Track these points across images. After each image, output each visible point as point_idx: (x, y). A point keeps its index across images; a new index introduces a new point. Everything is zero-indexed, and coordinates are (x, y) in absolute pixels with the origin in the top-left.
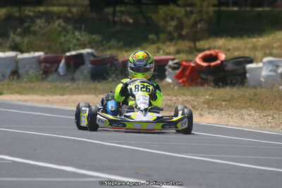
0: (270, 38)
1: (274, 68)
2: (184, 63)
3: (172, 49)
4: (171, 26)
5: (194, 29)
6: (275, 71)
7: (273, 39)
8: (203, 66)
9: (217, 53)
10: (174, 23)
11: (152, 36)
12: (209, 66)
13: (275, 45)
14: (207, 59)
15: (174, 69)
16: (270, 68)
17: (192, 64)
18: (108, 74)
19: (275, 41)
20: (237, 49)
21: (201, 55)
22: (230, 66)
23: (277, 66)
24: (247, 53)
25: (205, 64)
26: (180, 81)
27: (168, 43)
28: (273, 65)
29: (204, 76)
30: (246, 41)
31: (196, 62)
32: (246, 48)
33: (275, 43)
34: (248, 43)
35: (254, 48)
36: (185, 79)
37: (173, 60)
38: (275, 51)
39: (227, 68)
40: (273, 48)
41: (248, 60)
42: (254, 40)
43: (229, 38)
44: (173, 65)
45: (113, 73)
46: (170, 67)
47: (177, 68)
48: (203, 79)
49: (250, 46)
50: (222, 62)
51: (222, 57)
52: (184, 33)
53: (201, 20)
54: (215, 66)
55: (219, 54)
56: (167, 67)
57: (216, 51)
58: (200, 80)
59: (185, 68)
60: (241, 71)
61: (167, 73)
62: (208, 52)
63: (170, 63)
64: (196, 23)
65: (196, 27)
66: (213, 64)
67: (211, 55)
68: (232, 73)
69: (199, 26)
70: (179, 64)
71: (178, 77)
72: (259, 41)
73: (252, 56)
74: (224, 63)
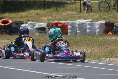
1: (33, 26)
6: (33, 27)
8: (2, 25)
12: (5, 26)
13: (30, 16)
14: (3, 22)
16: (31, 26)
19: (29, 14)
20: (14, 18)
21: (1, 21)
22: (14, 26)
23: (34, 25)
24: (19, 20)
28: (32, 25)
29: (3, 30)
30: (17, 14)
32: (18, 17)
33: (30, 15)
34: (18, 15)
35: (21, 17)
38: (30, 18)
39: (12, 26)
40: (29, 17)
41: (22, 23)
42: (21, 14)
43: (10, 13)
48: (2, 31)
49: (19, 16)
50: (10, 24)
51: (10, 21)
54: (7, 25)
55: (9, 20)
57: (8, 19)
58: (1, 32)
62: (4, 20)
67: (5, 21)
68: (15, 28)
72: (22, 14)
73: (21, 21)
74: (11, 24)
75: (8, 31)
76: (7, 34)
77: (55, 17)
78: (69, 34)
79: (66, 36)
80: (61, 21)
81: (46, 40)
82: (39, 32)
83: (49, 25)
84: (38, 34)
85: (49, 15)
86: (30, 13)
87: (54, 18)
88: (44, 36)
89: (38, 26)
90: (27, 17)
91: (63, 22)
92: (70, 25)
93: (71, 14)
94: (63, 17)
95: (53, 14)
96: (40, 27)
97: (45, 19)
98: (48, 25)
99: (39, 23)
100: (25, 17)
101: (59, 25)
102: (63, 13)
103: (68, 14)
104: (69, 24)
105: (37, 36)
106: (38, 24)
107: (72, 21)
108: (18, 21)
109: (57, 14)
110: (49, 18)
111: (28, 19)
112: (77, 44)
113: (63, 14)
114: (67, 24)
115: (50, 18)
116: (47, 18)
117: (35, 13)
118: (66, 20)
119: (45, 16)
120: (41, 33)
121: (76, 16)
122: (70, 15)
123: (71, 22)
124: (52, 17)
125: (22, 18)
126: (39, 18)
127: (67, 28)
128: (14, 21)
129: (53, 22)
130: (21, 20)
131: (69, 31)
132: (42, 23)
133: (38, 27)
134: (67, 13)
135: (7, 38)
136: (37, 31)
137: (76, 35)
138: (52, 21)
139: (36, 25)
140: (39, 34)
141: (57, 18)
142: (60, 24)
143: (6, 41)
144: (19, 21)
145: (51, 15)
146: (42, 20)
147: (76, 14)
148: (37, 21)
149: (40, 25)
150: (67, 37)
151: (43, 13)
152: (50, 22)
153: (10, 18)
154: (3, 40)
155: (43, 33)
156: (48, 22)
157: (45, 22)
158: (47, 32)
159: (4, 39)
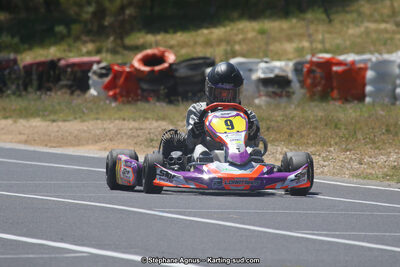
0: (228, 28)
2: (116, 68)
3: (90, 47)
4: (87, 13)
5: (121, 18)
6: (248, 77)
7: (232, 30)
8: (143, 72)
9: (163, 52)
10: (91, 9)
11: (60, 29)
12: (153, 71)
13: (237, 39)
14: (147, 61)
15: (101, 76)
17: (128, 69)
18: (5, 84)
19: (235, 31)
20: (183, 45)
21: (140, 56)
22: (183, 72)
23: (250, 71)
24: (200, 52)
25: (146, 69)
26: (111, 93)
27: (84, 38)
29: (145, 86)
31: (132, 66)
32: (195, 43)
33: (237, 35)
34: (198, 35)
35: (207, 43)
36: (118, 90)
37: (99, 62)
38: (237, 47)
39: (177, 74)
40: (235, 42)
41: (208, 61)
42: (205, 31)
44: (99, 71)
45: (13, 83)
46: (95, 73)
47: (106, 75)
48: (143, 90)
49: (200, 39)
50: (171, 65)
51: (171, 58)
52: (106, 23)
53: (130, 4)
54: (161, 71)
55: (167, 54)
56: (90, 74)
57: (162, 49)
58: (139, 92)
59: (117, 75)
60: (198, 78)
61: (90, 82)
62: (149, 51)
63: (95, 67)
64: (122, 8)
65: (124, 13)
66: (157, 68)
67: (154, 56)
68: (186, 80)
69: (128, 12)
70: (108, 69)
71: (108, 87)
72: (211, 33)
73: (208, 55)
74: (174, 67)
75: (163, 90)
76: (159, 100)
77: (323, 42)
78: (368, 100)
79: (360, 105)
80: (342, 53)
81: (292, 119)
82: (267, 92)
83: (302, 70)
84: (264, 98)
85: (301, 36)
86: (238, 30)
87: (319, 46)
88: (285, 108)
89: (264, 73)
90: (228, 42)
91: (350, 58)
92: (372, 69)
93: (377, 31)
94: (348, 43)
95: (317, 31)
96: (272, 76)
97: (290, 47)
98: (300, 67)
99: (266, 62)
100: (220, 42)
101: (335, 68)
102: (348, 28)
103: (367, 33)
104: (369, 65)
105: (259, 107)
106: (263, 65)
107: (381, 54)
108: (195, 56)
109: (330, 33)
110: (300, 45)
111: (229, 48)
112: (396, 134)
113: (351, 31)
114: (362, 65)
115: (306, 44)
116: (294, 45)
117: (253, 30)
118: (359, 53)
119: (290, 39)
120: (275, 95)
121: (392, 39)
122: (374, 36)
123: (374, 58)
124: (311, 42)
125: (212, 46)
126: (267, 44)
127: (364, 77)
128: (182, 56)
129: (315, 59)
130: (208, 53)
131: (369, 89)
132: (277, 64)
133: (262, 76)
134: (362, 29)
135: (161, 115)
136: (262, 88)
137: (394, 104)
138: (313, 55)
139: (257, 70)
140: (268, 99)
141: (328, 46)
142: (340, 63)
143: (155, 124)
144: (201, 55)
145: (310, 36)
146: (277, 53)
147: (394, 32)
148: (261, 54)
149: (271, 70)
150: (364, 109)
151: (282, 30)
152: (303, 60)
153: (171, 47)
154: (147, 119)
155: (280, 96)
156: (298, 60)
157: (289, 60)
158: (293, 93)
159: (148, 116)
